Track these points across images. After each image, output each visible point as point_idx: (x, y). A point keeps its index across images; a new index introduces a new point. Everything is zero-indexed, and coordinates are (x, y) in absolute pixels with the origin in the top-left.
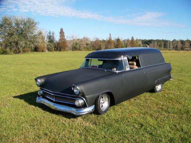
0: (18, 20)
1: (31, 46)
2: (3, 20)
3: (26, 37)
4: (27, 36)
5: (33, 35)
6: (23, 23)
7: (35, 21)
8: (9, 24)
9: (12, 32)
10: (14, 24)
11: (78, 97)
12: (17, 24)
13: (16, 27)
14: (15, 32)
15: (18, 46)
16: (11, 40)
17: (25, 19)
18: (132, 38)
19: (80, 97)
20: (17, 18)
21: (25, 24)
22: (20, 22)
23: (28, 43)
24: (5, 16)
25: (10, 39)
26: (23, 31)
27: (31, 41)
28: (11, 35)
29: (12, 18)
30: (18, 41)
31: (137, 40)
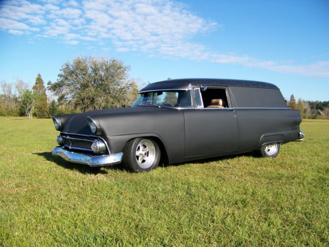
0: (97, 63)
1: (114, 105)
2: (74, 63)
3: (107, 91)
4: (109, 89)
5: (119, 87)
6: (104, 67)
7: (124, 65)
8: (82, 69)
9: (86, 82)
10: (90, 71)
11: (96, 138)
12: (95, 70)
13: (93, 75)
14: (91, 82)
15: (95, 105)
16: (84, 95)
17: (107, 62)
18: (292, 97)
19: (99, 138)
20: (95, 60)
21: (107, 70)
22: (99, 66)
23: (111, 100)
24: (78, 58)
25: (82, 94)
26: (103, 80)
27: (115, 97)
28: (85, 86)
29: (88, 60)
30: (95, 97)
31: (300, 102)
